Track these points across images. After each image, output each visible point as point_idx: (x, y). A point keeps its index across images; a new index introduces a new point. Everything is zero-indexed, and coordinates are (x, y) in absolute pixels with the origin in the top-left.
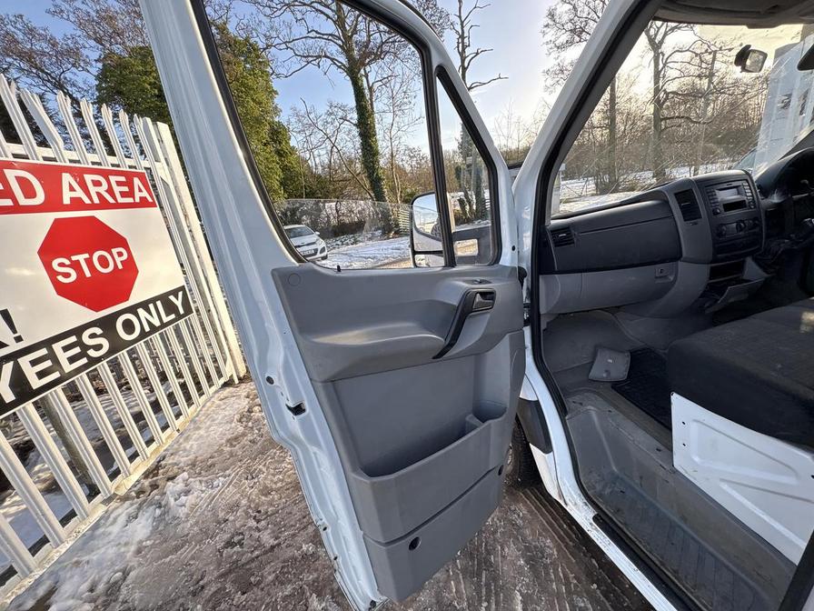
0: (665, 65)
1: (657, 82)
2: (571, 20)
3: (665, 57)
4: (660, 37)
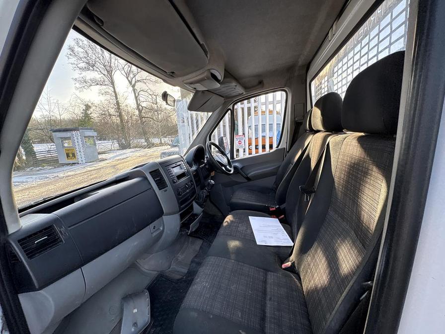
0: (138, 94)
1: (137, 101)
2: (85, 57)
3: (138, 92)
4: (133, 82)
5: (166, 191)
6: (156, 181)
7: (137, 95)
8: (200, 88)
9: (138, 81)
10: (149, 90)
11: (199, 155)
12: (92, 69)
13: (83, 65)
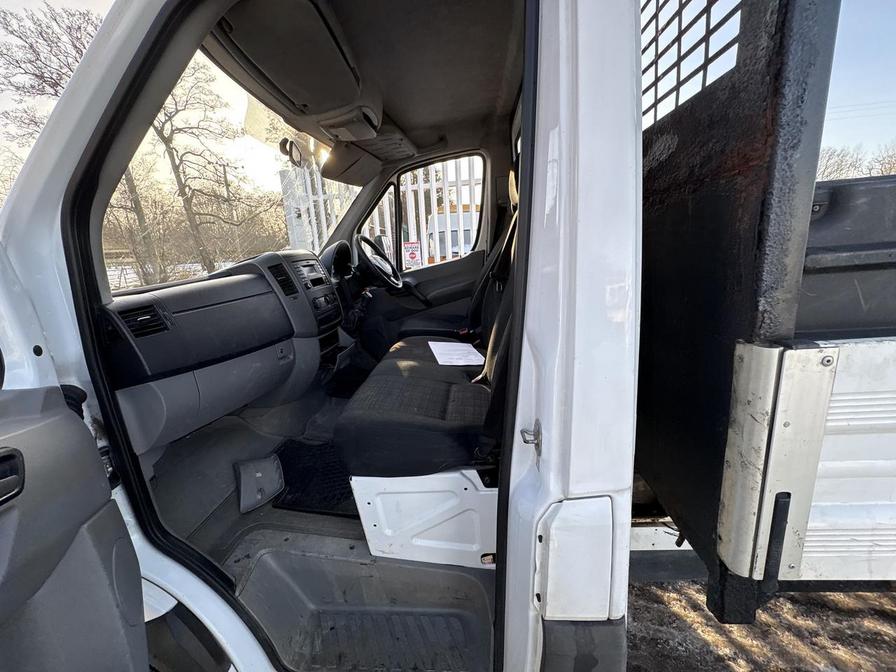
0: (181, 161)
1: (178, 177)
2: (30, 62)
3: (180, 154)
4: (167, 132)
5: (295, 298)
6: (279, 282)
7: (177, 162)
8: (346, 135)
9: (180, 130)
10: (207, 154)
11: (341, 258)
12: (53, 92)
13: (26, 80)
